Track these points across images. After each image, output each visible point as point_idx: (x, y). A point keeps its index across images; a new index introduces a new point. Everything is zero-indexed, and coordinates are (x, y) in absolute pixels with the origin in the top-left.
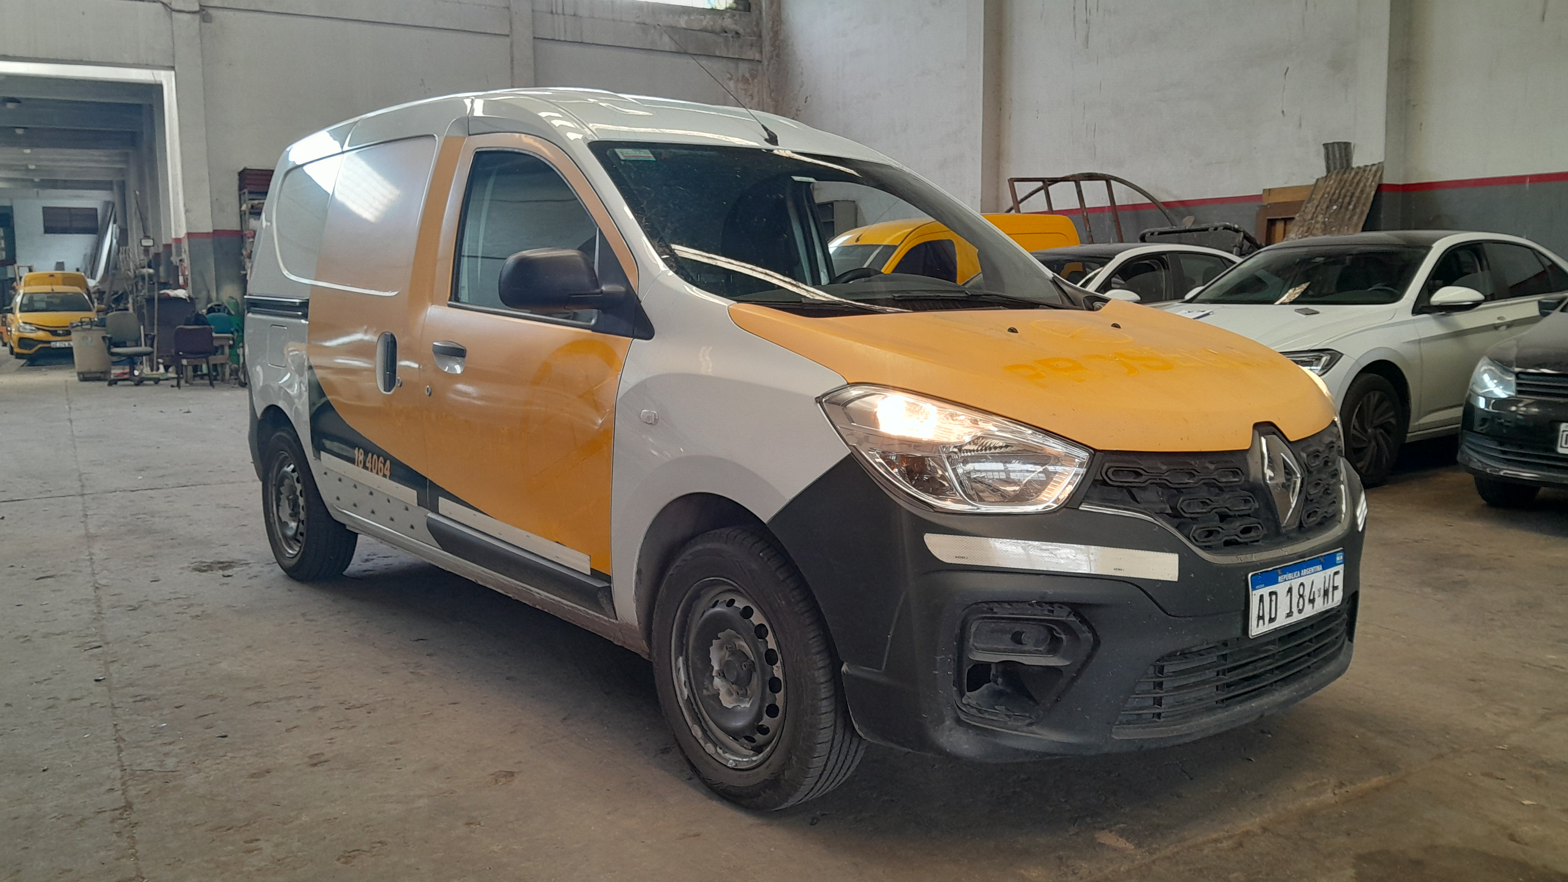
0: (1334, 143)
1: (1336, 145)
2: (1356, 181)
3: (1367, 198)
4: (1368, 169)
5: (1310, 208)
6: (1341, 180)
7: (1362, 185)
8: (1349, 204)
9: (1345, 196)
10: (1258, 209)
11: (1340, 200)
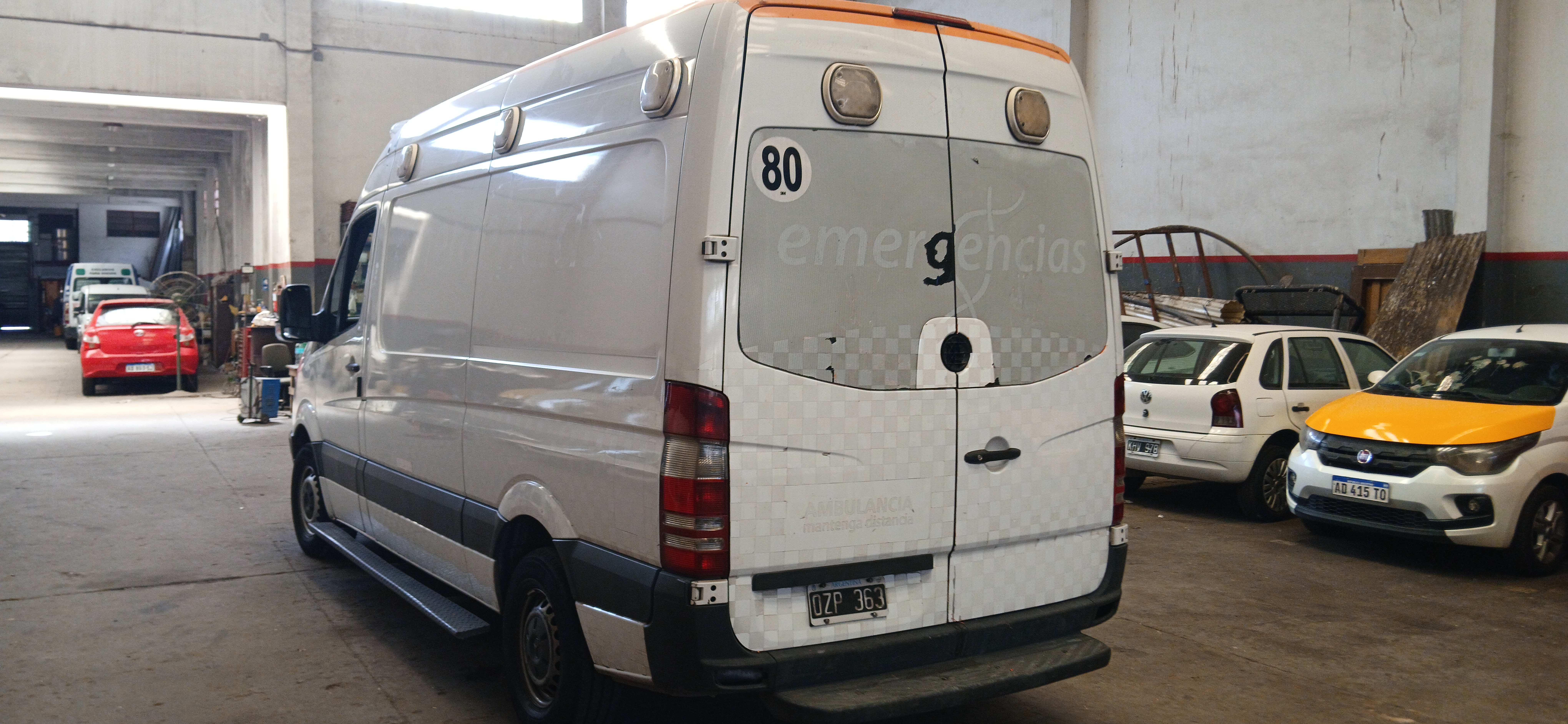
0: (1434, 211)
1: (1437, 214)
2: (1457, 249)
3: (1470, 267)
4: (1472, 236)
5: (1411, 273)
6: (1442, 247)
7: (1464, 253)
8: (1452, 271)
9: (1447, 264)
10: (1353, 269)
11: (1443, 268)
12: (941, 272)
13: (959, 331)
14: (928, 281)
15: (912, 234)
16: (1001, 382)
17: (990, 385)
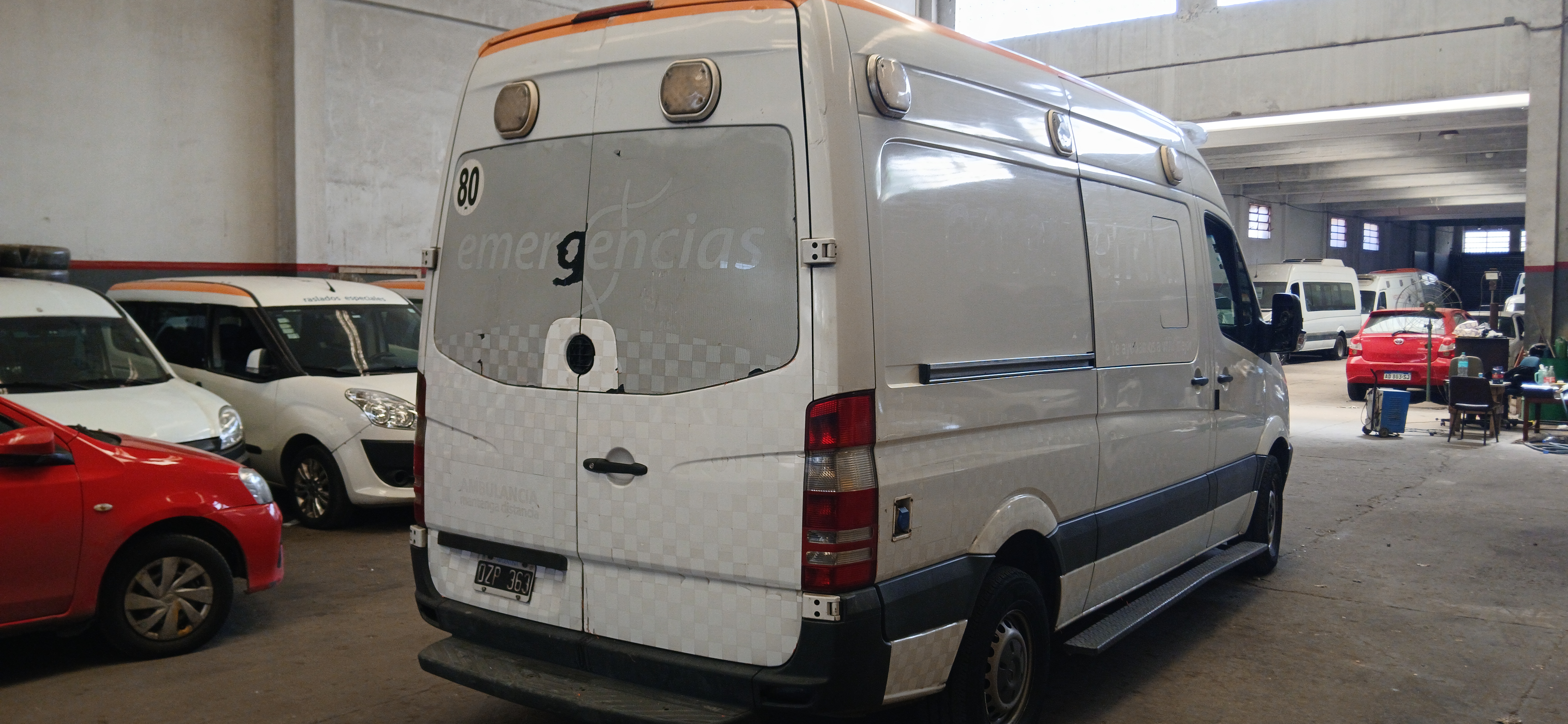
12: (569, 272)
13: (582, 332)
14: (557, 282)
15: (547, 235)
16: (626, 389)
17: (611, 391)
